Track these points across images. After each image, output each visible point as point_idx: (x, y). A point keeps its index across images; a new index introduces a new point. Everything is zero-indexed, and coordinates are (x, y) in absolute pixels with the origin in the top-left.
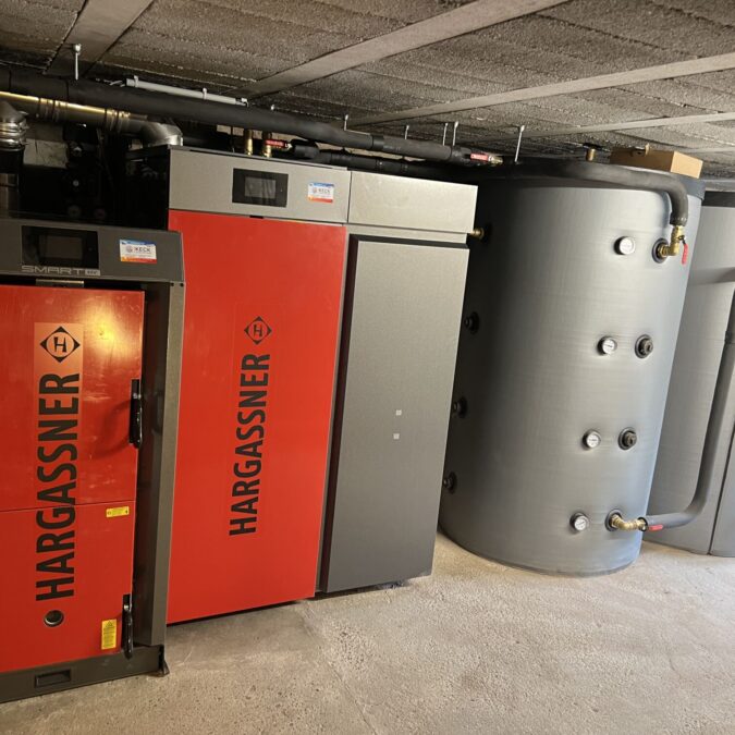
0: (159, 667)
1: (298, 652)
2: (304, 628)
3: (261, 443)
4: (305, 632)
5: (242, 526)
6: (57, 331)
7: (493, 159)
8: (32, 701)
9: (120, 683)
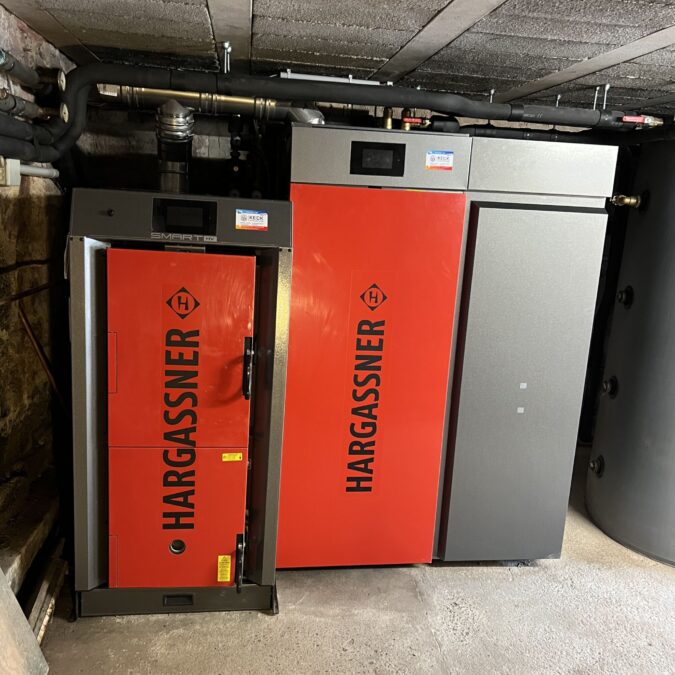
0: (269, 606)
1: (404, 614)
2: (415, 591)
3: (376, 406)
4: (416, 596)
5: (358, 484)
6: (180, 291)
7: (650, 121)
8: (161, 617)
9: (236, 615)
